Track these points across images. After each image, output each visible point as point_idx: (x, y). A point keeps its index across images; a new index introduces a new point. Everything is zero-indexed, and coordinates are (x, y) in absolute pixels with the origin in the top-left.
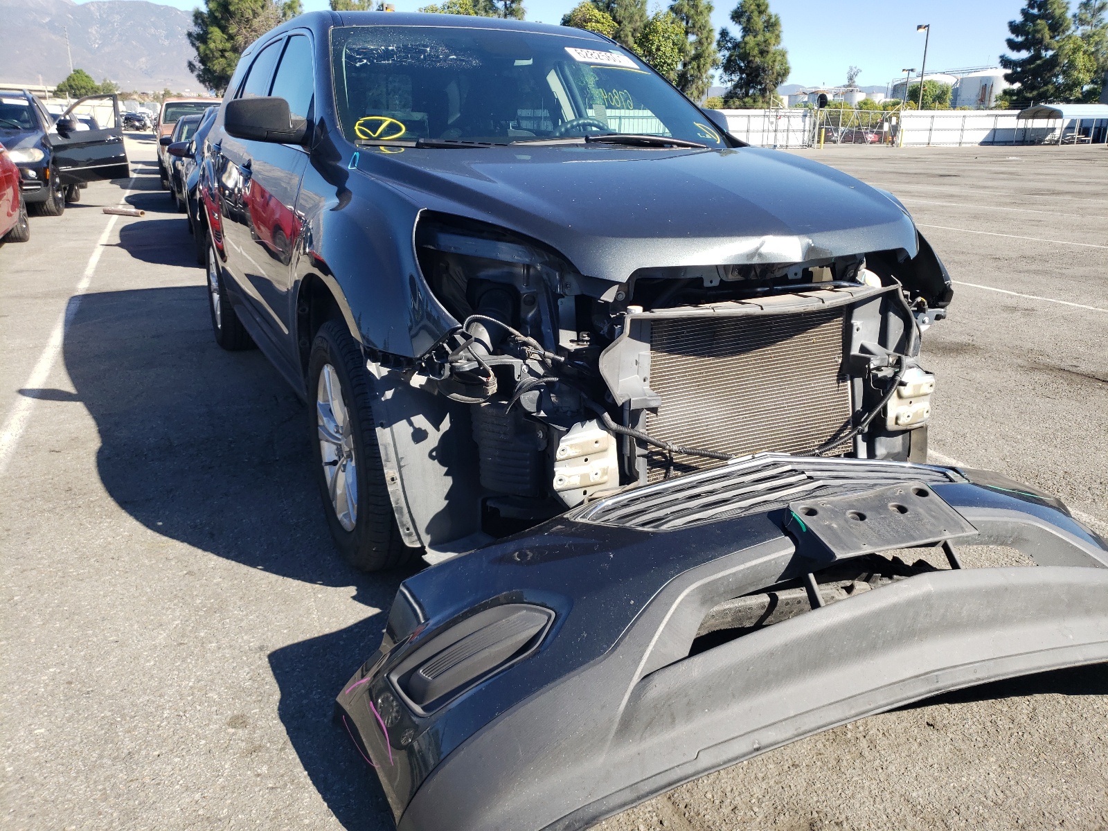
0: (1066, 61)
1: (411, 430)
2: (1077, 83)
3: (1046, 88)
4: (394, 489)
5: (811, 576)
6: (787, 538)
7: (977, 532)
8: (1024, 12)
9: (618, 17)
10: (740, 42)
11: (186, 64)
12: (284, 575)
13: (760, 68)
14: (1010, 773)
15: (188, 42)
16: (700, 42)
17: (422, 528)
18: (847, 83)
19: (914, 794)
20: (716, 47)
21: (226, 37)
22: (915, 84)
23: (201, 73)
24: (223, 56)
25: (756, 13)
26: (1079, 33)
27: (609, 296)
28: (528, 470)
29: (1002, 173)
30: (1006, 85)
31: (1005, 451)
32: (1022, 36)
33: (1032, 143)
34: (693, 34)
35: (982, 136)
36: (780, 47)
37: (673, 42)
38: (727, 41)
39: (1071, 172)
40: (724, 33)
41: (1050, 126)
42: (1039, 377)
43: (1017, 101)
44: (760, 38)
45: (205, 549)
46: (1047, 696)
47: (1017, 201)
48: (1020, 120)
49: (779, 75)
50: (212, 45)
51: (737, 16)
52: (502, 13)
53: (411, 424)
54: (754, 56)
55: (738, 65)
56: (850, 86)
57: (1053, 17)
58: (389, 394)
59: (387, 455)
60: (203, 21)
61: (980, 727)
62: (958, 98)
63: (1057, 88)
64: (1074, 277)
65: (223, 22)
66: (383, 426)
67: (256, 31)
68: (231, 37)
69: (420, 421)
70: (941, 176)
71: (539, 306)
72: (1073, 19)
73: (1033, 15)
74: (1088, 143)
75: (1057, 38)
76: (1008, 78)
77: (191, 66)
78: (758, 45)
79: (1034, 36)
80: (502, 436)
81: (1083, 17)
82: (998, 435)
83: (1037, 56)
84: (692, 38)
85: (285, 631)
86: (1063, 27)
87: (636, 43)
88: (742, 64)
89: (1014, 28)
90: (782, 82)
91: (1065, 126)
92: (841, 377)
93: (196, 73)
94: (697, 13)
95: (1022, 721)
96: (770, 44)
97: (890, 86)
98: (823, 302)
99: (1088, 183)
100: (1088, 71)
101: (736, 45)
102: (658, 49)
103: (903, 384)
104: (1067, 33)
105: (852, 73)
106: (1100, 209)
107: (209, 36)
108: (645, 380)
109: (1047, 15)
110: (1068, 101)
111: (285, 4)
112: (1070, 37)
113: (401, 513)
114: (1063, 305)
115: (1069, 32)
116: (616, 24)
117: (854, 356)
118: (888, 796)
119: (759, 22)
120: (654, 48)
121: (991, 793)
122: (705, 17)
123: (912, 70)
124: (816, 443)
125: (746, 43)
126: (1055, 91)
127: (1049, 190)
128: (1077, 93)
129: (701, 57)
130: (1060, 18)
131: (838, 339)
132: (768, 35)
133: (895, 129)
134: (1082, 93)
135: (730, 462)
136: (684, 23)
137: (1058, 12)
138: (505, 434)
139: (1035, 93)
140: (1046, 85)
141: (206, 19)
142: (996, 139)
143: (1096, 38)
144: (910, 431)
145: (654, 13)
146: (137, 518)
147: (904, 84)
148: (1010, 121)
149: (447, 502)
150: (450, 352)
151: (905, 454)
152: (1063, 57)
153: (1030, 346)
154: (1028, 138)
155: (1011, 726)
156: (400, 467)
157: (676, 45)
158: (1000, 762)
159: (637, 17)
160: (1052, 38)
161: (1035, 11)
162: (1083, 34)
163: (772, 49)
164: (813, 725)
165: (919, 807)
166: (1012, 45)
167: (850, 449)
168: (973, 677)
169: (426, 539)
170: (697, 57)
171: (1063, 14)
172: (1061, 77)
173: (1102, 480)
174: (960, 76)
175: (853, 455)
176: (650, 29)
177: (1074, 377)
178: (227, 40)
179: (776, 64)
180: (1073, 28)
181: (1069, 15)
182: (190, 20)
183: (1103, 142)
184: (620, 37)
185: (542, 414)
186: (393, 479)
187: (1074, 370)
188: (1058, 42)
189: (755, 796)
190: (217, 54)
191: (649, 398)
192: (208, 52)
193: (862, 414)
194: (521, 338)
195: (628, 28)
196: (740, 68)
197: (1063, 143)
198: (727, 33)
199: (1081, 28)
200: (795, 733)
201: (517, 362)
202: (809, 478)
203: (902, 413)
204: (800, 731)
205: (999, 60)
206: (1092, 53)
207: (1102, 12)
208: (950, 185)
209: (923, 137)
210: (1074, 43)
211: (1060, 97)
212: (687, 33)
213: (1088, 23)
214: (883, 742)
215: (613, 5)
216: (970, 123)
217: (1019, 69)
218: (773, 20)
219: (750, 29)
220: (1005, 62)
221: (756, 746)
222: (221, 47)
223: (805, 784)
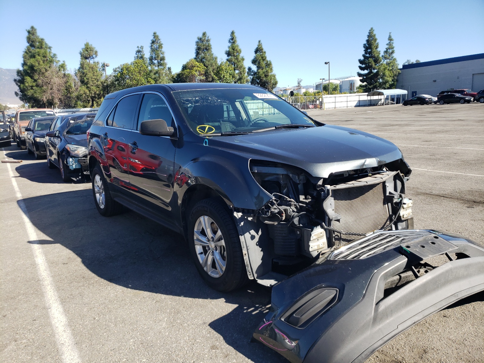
0: (382, 73)
1: (250, 236)
2: (387, 82)
3: (376, 84)
4: (246, 258)
5: (413, 267)
6: (403, 256)
7: (458, 248)
8: (364, 56)
9: (206, 65)
10: (256, 72)
11: (14, 93)
12: (194, 298)
13: (265, 82)
14: (476, 326)
15: (14, 83)
16: (241, 73)
17: (254, 271)
18: (298, 85)
19: (451, 337)
20: (247, 74)
21: (33, 81)
22: (325, 84)
23: (21, 96)
24: (32, 89)
25: (262, 61)
26: (385, 62)
27: (320, 183)
28: (294, 246)
29: (368, 118)
30: (361, 83)
31: (423, 225)
32: (364, 65)
33: (374, 105)
34: (237, 70)
35: (355, 103)
36: (273, 73)
37: (230, 74)
38: (251, 72)
39: (393, 116)
40: (250, 69)
41: (380, 98)
42: (421, 197)
43: (366, 90)
44: (264, 70)
45: (156, 293)
46: (476, 302)
47: (380, 130)
48: (368, 97)
49: (273, 84)
50: (27, 84)
51: (254, 62)
52: (157, 65)
53: (250, 233)
54: (263, 78)
55: (257, 81)
56: (299, 86)
57: (375, 57)
58: (242, 223)
59: (243, 245)
60: (21, 74)
61: (460, 315)
62: (342, 89)
63: (380, 84)
64: (415, 159)
65: (31, 74)
66: (241, 235)
67: (47, 78)
68: (35, 81)
69: (253, 232)
70: (346, 121)
71: (288, 188)
72: (382, 57)
73: (367, 56)
74: (395, 104)
75: (377, 65)
76: (361, 81)
77: (16, 94)
78: (264, 73)
79: (369, 65)
80: (284, 235)
81: (386, 56)
82: (418, 220)
83: (371, 72)
84: (237, 72)
85: (209, 316)
86: (379, 61)
87: (214, 75)
88: (258, 81)
89: (361, 62)
90: (275, 87)
91: (385, 98)
92: (384, 204)
93: (19, 96)
94: (238, 62)
95: (472, 311)
96: (268, 72)
97: (315, 85)
98: (382, 179)
99: (402, 121)
100: (390, 77)
101: (255, 73)
102: (224, 77)
103: (404, 204)
104: (381, 63)
105: (299, 81)
106: (411, 131)
107: (25, 81)
108: (333, 210)
109: (372, 57)
110: (385, 89)
111: (60, 65)
112: (382, 64)
113: (248, 267)
114: (417, 170)
115: (382, 62)
116: (205, 68)
117: (388, 196)
118: (443, 339)
119: (263, 64)
120: (222, 76)
121: (473, 333)
122: (241, 63)
123: (324, 79)
124: (380, 227)
125: (259, 73)
126: (379, 85)
127: (389, 124)
128: (388, 85)
129: (241, 79)
130: (377, 57)
131: (382, 190)
132: (267, 69)
133: (321, 103)
134: (389, 85)
135: (367, 235)
136: (233, 66)
137: (376, 55)
138: (285, 234)
139: (372, 86)
140: (376, 82)
141: (22, 73)
142: (360, 104)
143: (392, 64)
144: (407, 220)
145: (221, 62)
146: (120, 285)
147: (320, 84)
148: (364, 97)
149: (262, 261)
150: (271, 206)
151: (407, 228)
152: (380, 72)
153: (412, 186)
154: (372, 103)
155: (469, 313)
156: (247, 250)
157: (231, 75)
158: (471, 324)
159: (214, 64)
160: (375, 65)
161: (368, 55)
162: (386, 63)
163: (270, 74)
164: (428, 314)
165: (454, 341)
166: (361, 68)
167: (390, 228)
168: (467, 294)
169: (256, 275)
170: (240, 79)
171: (378, 56)
172: (381, 79)
173: (459, 231)
174: (341, 80)
175: (391, 230)
176: (219, 69)
177: (433, 196)
178: (34, 82)
179: (272, 80)
180: (383, 61)
181: (381, 56)
182: (15, 74)
183: (400, 103)
184: (208, 73)
185: (301, 225)
186: (245, 254)
187: (432, 193)
188: (378, 66)
189: (402, 345)
190: (29, 88)
191: (338, 216)
192: (25, 87)
193: (392, 216)
194: (289, 199)
195: (211, 69)
196: (257, 82)
197: (385, 105)
198: (251, 69)
199: (385, 61)
200: (423, 316)
201: (288, 208)
202: (397, 237)
203: (404, 214)
204: (425, 316)
205: (357, 74)
206: (391, 70)
207: (393, 54)
208: (352, 124)
209: (333, 105)
210: (384, 67)
211: (381, 87)
212: (235, 70)
213: (388, 59)
214: (433, 323)
215: (203, 60)
216: (350, 99)
217: (365, 77)
218: (269, 63)
219: (260, 67)
220: (360, 75)
221: (413, 322)
222: (31, 85)
223: (416, 339)
